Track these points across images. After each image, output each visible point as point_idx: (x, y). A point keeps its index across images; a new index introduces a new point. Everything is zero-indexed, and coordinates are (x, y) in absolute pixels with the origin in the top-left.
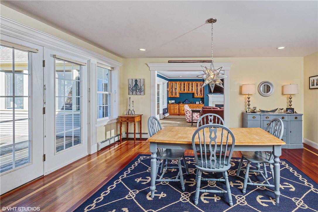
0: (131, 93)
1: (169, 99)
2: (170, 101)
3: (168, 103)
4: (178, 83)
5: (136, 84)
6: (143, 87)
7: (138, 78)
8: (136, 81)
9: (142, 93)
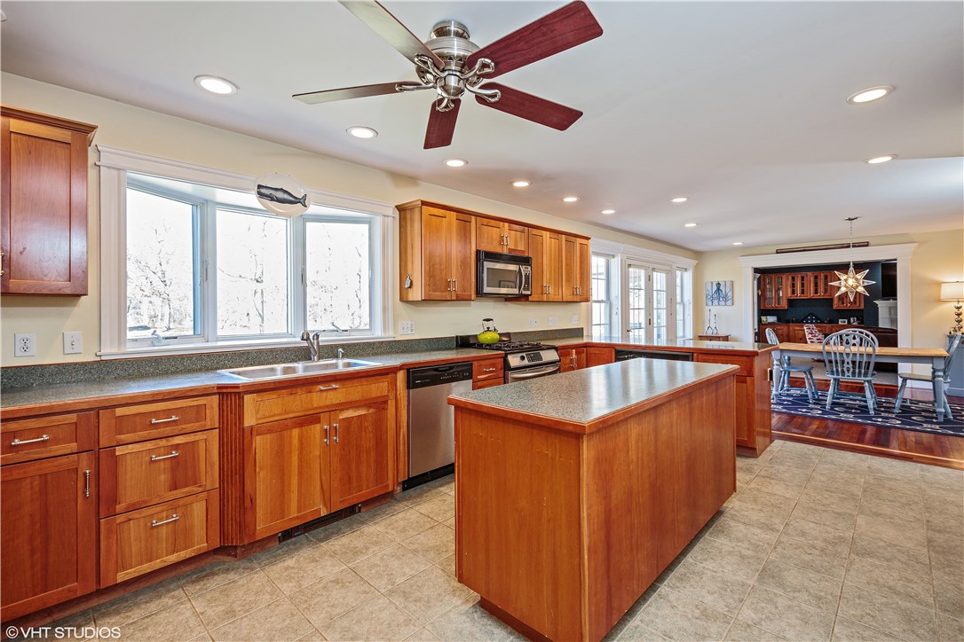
0: (710, 303)
1: (763, 312)
2: (763, 318)
3: (760, 321)
4: (784, 276)
5: (718, 289)
6: (730, 294)
7: (720, 280)
8: (719, 284)
9: (729, 302)
